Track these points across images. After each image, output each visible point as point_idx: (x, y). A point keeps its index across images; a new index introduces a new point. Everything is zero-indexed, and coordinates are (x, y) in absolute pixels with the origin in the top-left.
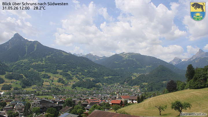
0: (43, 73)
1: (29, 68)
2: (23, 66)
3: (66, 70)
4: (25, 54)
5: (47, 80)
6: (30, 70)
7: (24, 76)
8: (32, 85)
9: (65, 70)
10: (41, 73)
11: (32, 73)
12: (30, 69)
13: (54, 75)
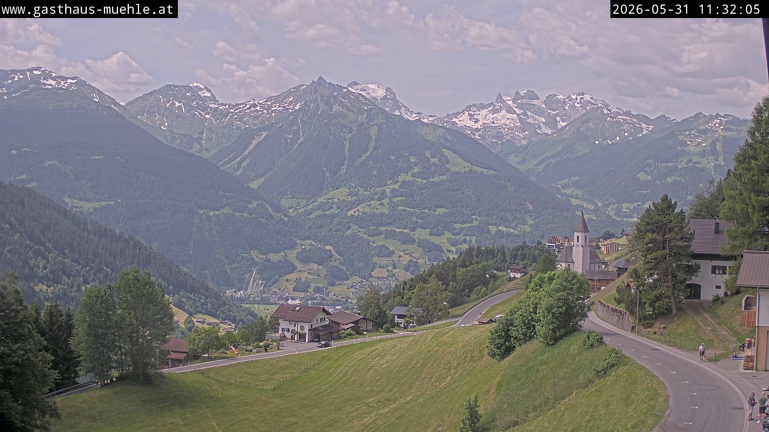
0: (380, 241)
1: (347, 226)
2: (334, 218)
3: (437, 230)
4: (343, 164)
5: (385, 261)
6: (348, 233)
7: (334, 253)
8: (349, 276)
9: (435, 230)
10: (374, 242)
11: (353, 242)
12: (349, 228)
13: (404, 247)
